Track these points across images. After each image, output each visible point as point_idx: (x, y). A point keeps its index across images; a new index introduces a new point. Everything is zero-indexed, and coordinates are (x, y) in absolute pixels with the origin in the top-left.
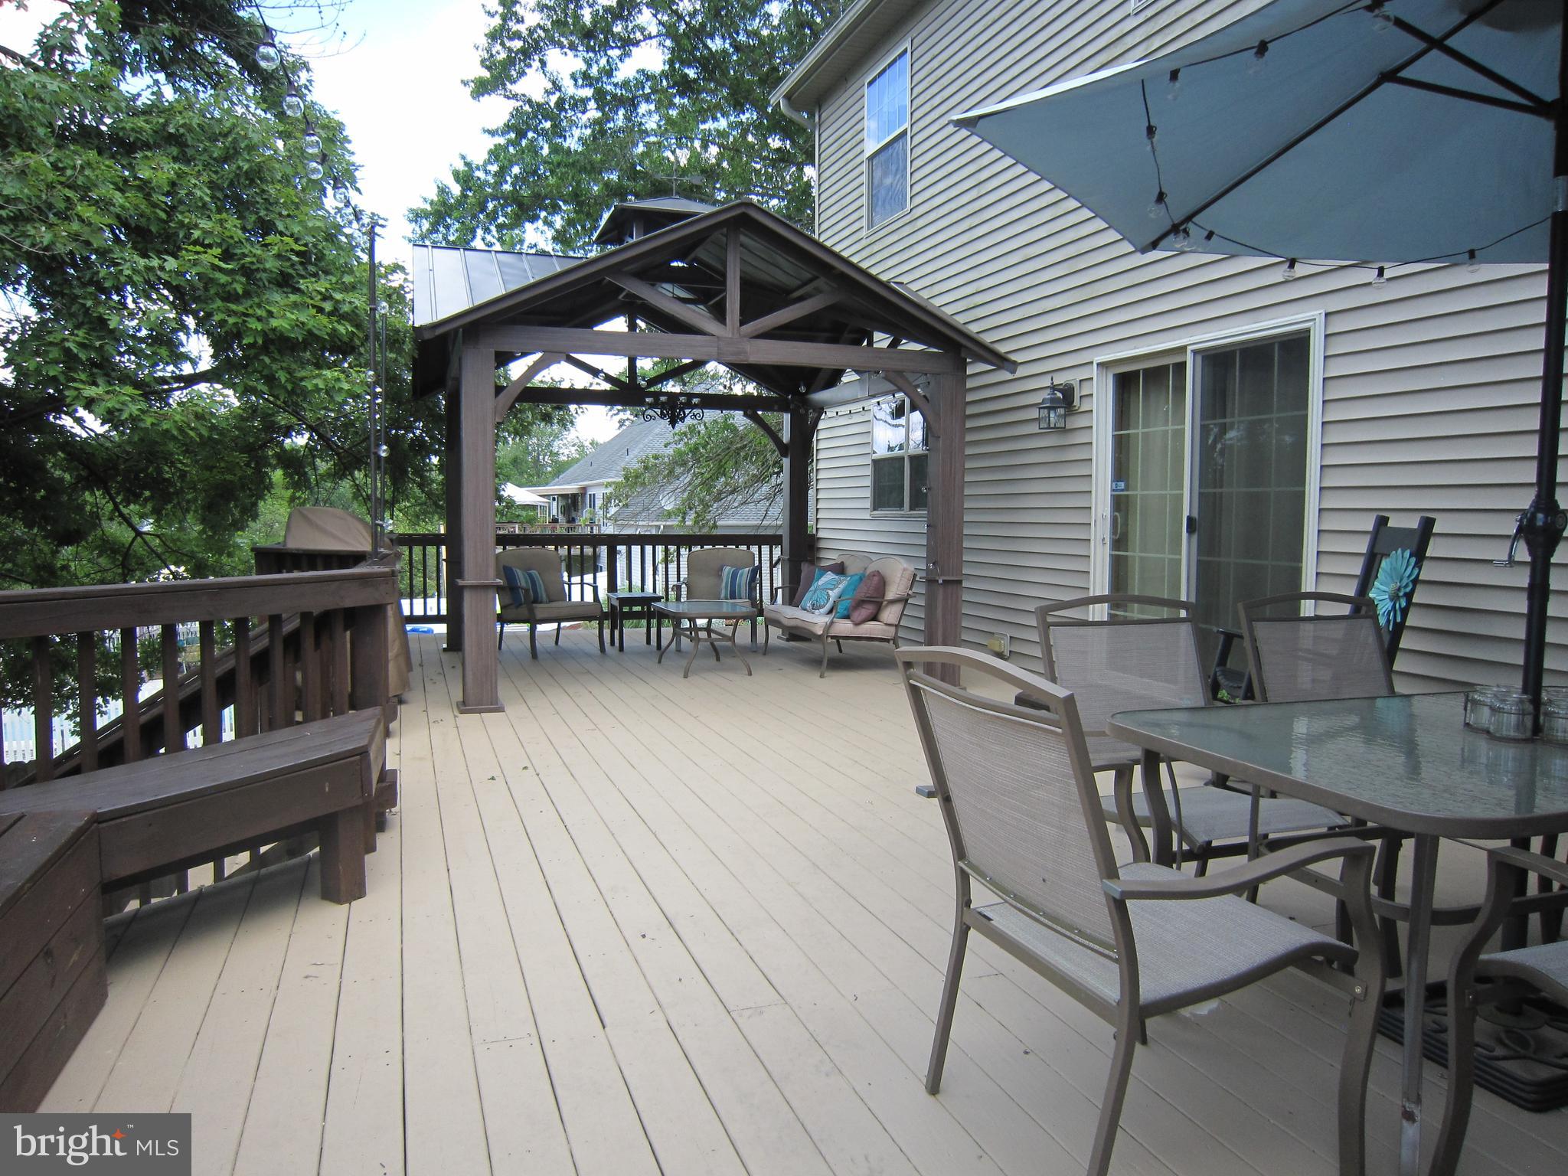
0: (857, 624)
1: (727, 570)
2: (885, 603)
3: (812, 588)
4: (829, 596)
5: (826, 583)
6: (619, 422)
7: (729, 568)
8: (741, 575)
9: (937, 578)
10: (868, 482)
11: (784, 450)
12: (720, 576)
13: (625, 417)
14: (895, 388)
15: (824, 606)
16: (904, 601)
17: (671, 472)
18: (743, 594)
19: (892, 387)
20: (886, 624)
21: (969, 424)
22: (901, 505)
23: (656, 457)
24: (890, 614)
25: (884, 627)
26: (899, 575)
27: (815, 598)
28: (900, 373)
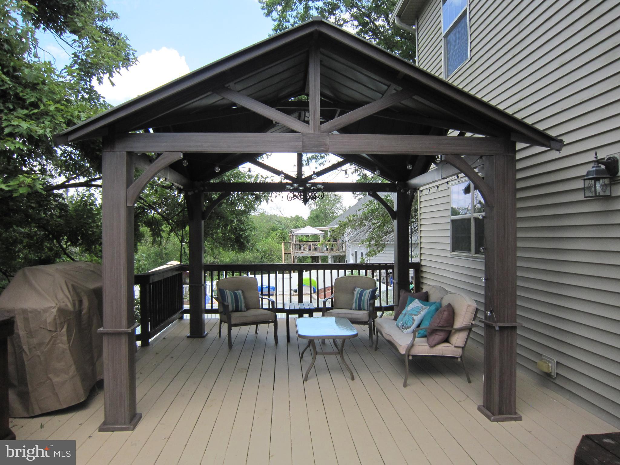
0: (432, 346)
1: (358, 290)
2: (453, 331)
3: (403, 312)
4: (414, 320)
5: (413, 309)
6: (358, 199)
7: (358, 289)
8: (366, 293)
9: (494, 325)
10: (449, 234)
11: (394, 215)
12: (353, 293)
13: (360, 197)
14: (459, 171)
15: (410, 327)
16: (468, 329)
17: (361, 222)
18: (366, 307)
19: (457, 171)
20: (455, 347)
21: (519, 195)
22: (469, 250)
23: (354, 216)
24: (458, 339)
25: (454, 348)
26: (465, 310)
27: (404, 320)
28: (458, 156)
